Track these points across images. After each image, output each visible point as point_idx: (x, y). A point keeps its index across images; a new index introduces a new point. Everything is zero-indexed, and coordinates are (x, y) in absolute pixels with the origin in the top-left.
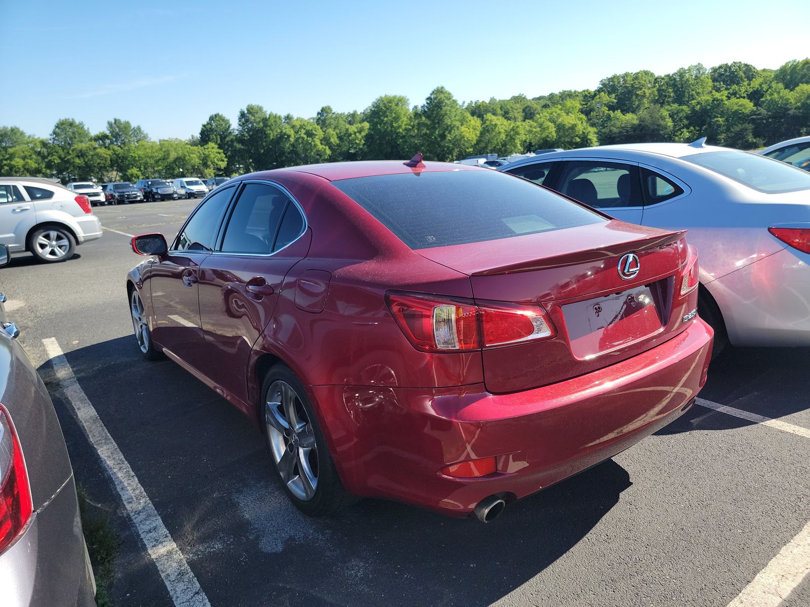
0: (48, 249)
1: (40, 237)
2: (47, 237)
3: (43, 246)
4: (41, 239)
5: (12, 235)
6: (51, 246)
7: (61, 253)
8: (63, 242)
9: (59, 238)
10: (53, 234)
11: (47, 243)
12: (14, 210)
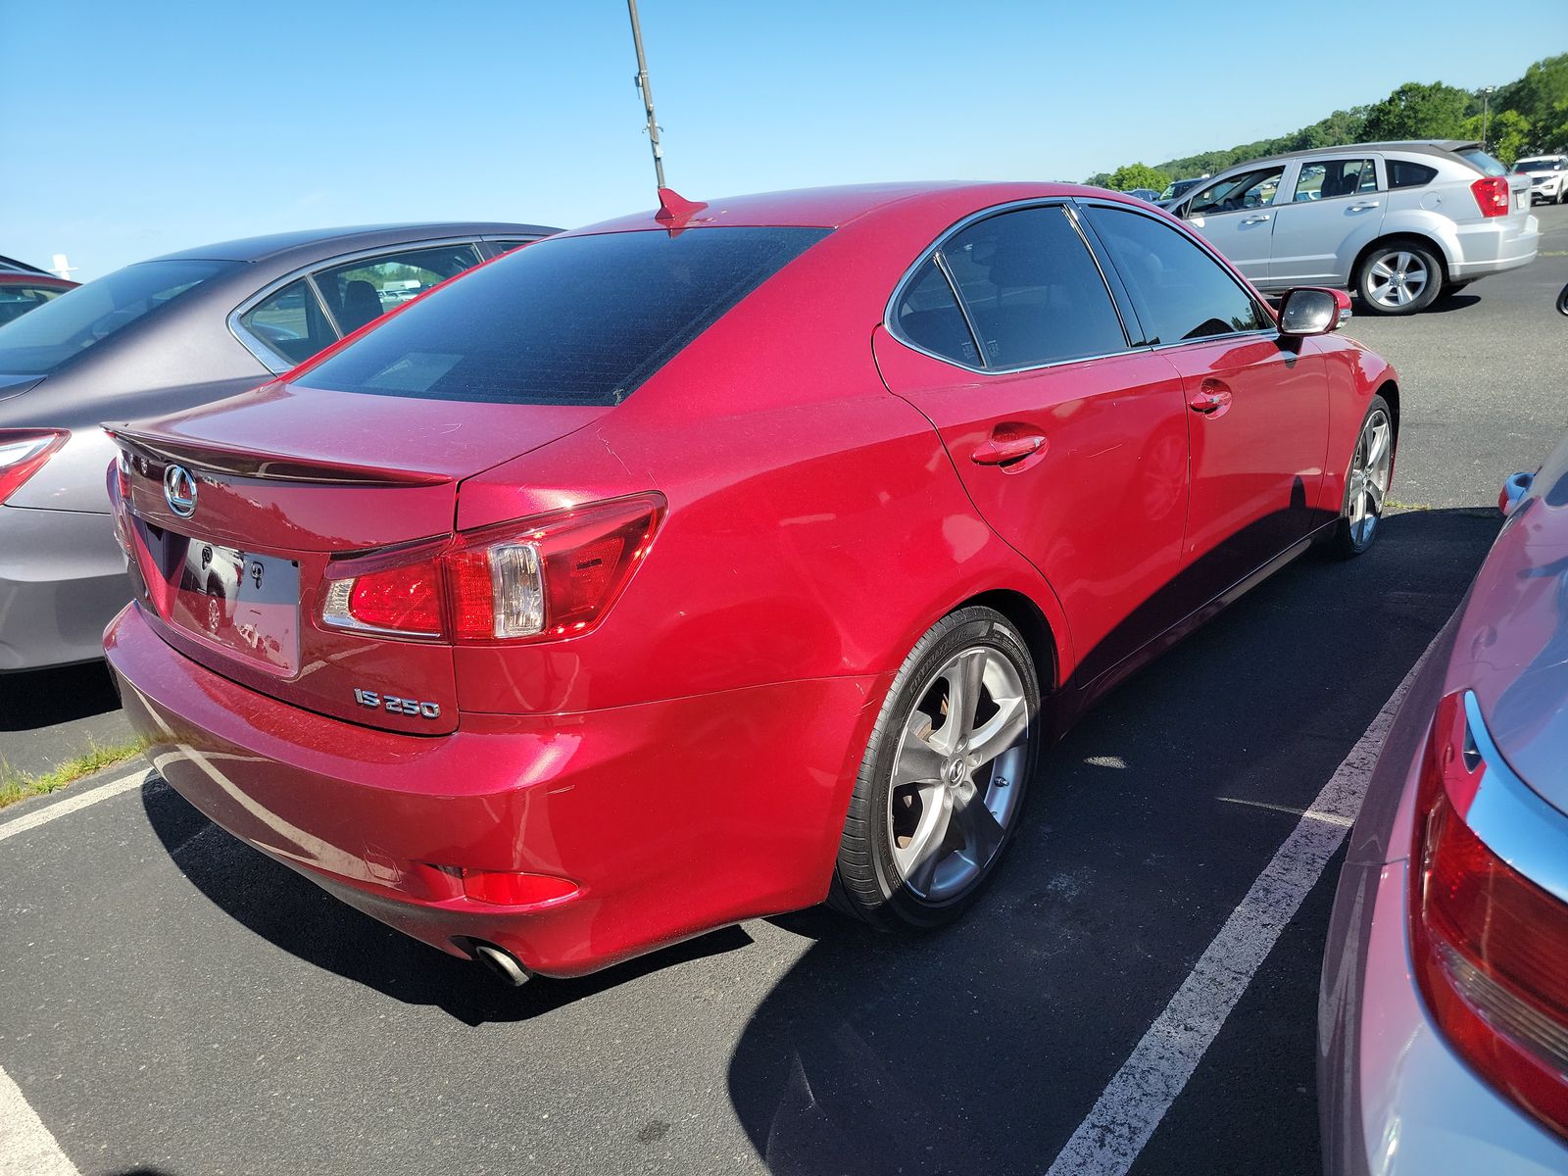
0: (1387, 287)
1: (1380, 263)
2: (1392, 263)
3: (1379, 281)
4: (1380, 267)
5: (1333, 256)
6: (1394, 282)
7: (1407, 296)
8: (1416, 276)
9: (1413, 267)
10: (1405, 258)
11: (1388, 276)
12: (1350, 209)
